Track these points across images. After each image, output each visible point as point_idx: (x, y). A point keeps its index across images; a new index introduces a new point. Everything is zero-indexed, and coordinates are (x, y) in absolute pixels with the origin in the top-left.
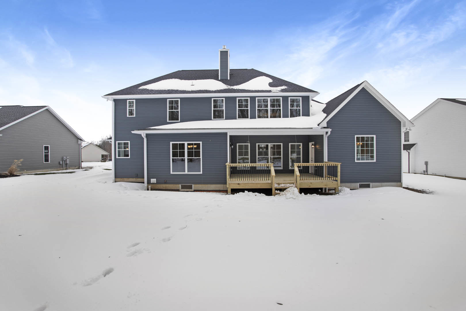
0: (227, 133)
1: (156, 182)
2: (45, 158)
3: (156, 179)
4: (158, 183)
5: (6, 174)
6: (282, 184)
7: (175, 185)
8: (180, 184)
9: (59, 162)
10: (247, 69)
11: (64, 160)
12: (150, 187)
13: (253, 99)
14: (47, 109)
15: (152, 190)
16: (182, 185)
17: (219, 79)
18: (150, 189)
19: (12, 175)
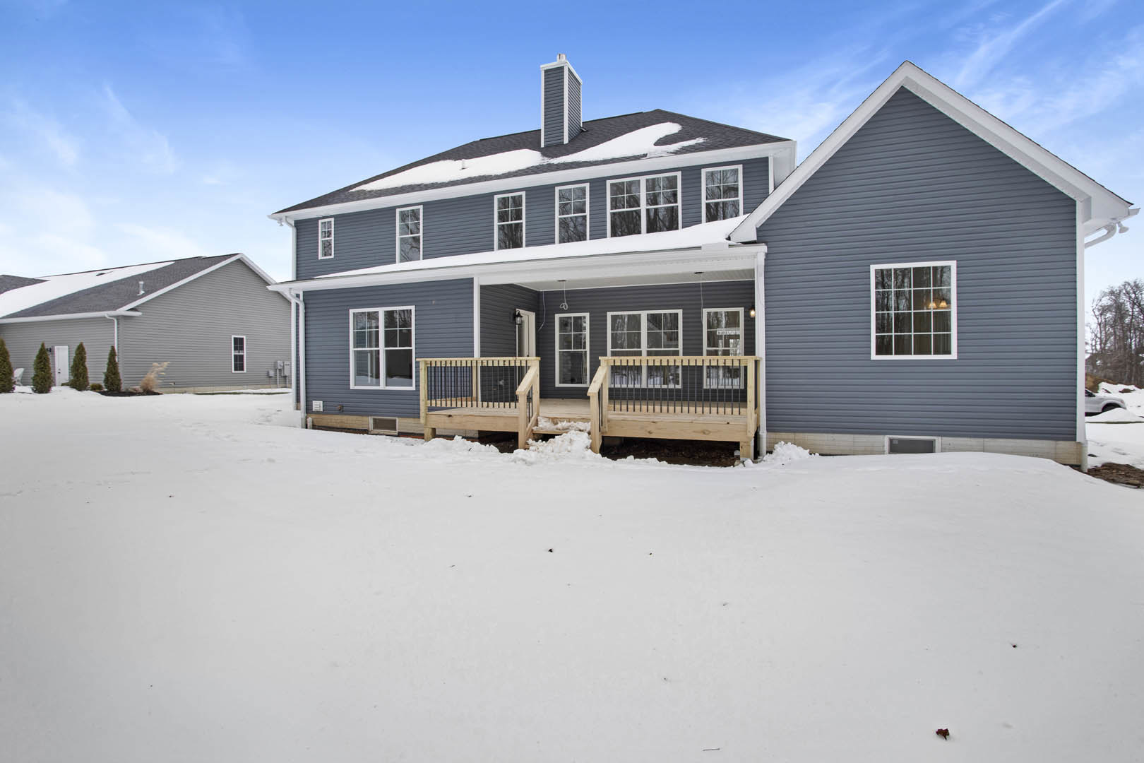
0: (473, 278)
1: (322, 410)
2: (235, 361)
3: (322, 402)
4: (326, 411)
5: (135, 390)
6: (562, 420)
7: (360, 418)
8: (371, 415)
9: (268, 373)
10: (642, 113)
11: (279, 368)
12: (310, 419)
13: (598, 184)
14: (239, 260)
15: (314, 427)
16: (375, 420)
17: (542, 146)
18: (310, 424)
19: (148, 392)
